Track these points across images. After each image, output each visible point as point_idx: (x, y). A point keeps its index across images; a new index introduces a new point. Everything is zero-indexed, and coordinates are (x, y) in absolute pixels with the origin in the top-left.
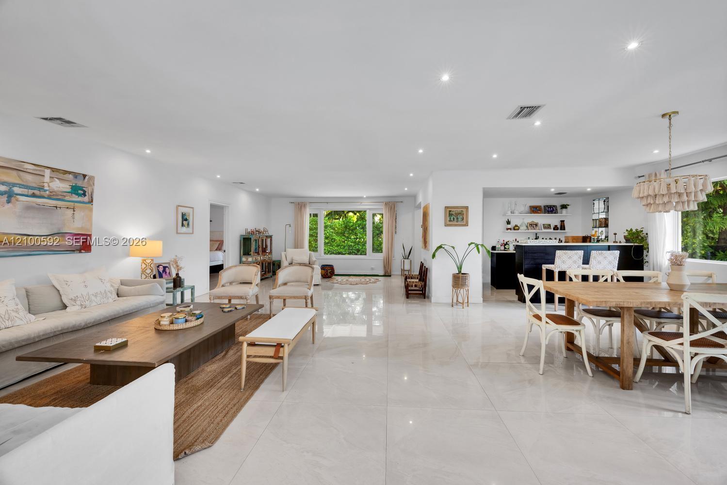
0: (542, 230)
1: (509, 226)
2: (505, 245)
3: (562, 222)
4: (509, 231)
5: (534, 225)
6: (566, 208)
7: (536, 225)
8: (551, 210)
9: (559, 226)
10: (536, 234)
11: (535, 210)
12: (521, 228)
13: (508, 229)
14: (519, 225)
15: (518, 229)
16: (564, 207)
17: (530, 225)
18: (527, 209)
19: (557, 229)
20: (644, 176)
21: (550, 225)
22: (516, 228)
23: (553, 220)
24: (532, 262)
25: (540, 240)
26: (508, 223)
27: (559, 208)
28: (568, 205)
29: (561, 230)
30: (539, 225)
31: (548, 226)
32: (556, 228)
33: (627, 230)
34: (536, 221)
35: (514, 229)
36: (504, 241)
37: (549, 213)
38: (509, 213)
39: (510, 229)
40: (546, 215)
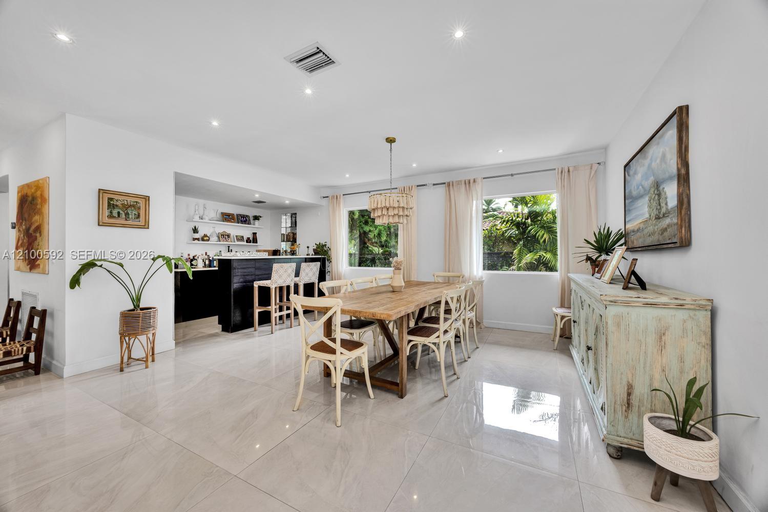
0: (235, 242)
1: (196, 236)
2: (192, 261)
3: (255, 234)
4: (196, 241)
5: (225, 236)
6: (258, 220)
7: (229, 236)
8: (243, 220)
9: (251, 239)
10: (229, 247)
11: (227, 217)
12: (211, 239)
13: (194, 239)
14: (208, 235)
15: (208, 240)
16: (256, 218)
17: (222, 235)
18: (219, 216)
19: (250, 242)
20: (328, 197)
21: (243, 237)
22: (205, 238)
23: (246, 231)
24: (241, 280)
25: (233, 253)
26: (195, 230)
27: (251, 219)
28: (261, 217)
29: (253, 243)
30: (232, 236)
31: (241, 239)
32: (248, 241)
33: (316, 244)
34: (228, 232)
35: (203, 240)
36: (189, 255)
37: (243, 224)
38: (197, 218)
39: (198, 239)
40: (240, 224)
